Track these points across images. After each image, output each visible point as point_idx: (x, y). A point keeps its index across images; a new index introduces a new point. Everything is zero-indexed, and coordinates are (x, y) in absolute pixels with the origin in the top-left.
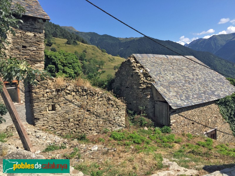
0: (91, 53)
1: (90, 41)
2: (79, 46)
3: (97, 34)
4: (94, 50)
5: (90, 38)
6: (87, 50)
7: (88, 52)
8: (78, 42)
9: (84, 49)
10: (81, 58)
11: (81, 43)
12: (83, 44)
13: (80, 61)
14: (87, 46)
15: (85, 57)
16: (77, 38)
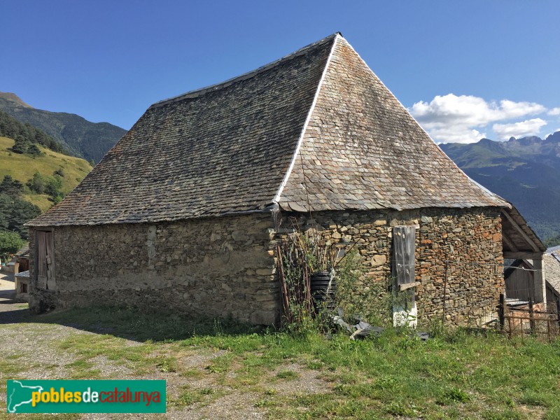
0: (75, 178)
1: (63, 134)
2: (44, 158)
3: (82, 119)
4: (81, 170)
5: (63, 127)
6: (65, 171)
7: (65, 176)
8: (42, 149)
9: (58, 169)
10: (50, 188)
11: (48, 151)
12: (54, 153)
13: (48, 196)
14: (64, 160)
15: (60, 186)
16: (39, 138)
